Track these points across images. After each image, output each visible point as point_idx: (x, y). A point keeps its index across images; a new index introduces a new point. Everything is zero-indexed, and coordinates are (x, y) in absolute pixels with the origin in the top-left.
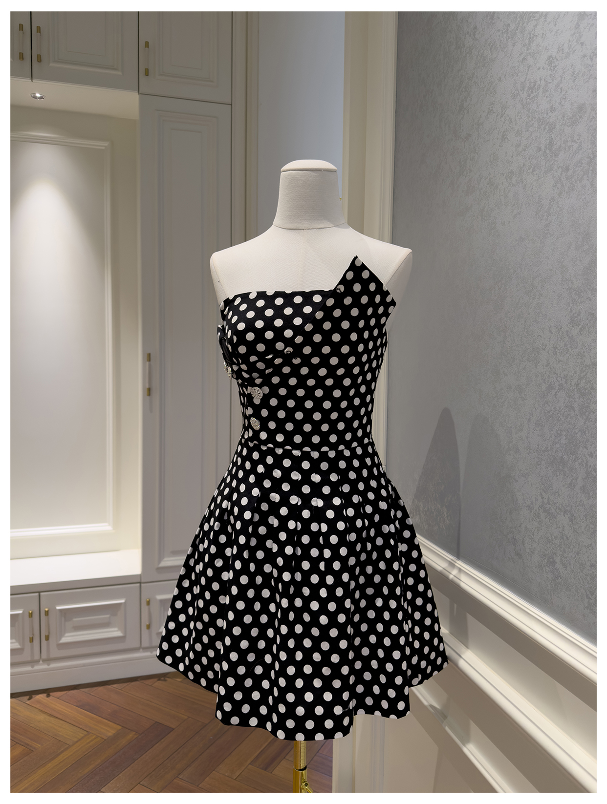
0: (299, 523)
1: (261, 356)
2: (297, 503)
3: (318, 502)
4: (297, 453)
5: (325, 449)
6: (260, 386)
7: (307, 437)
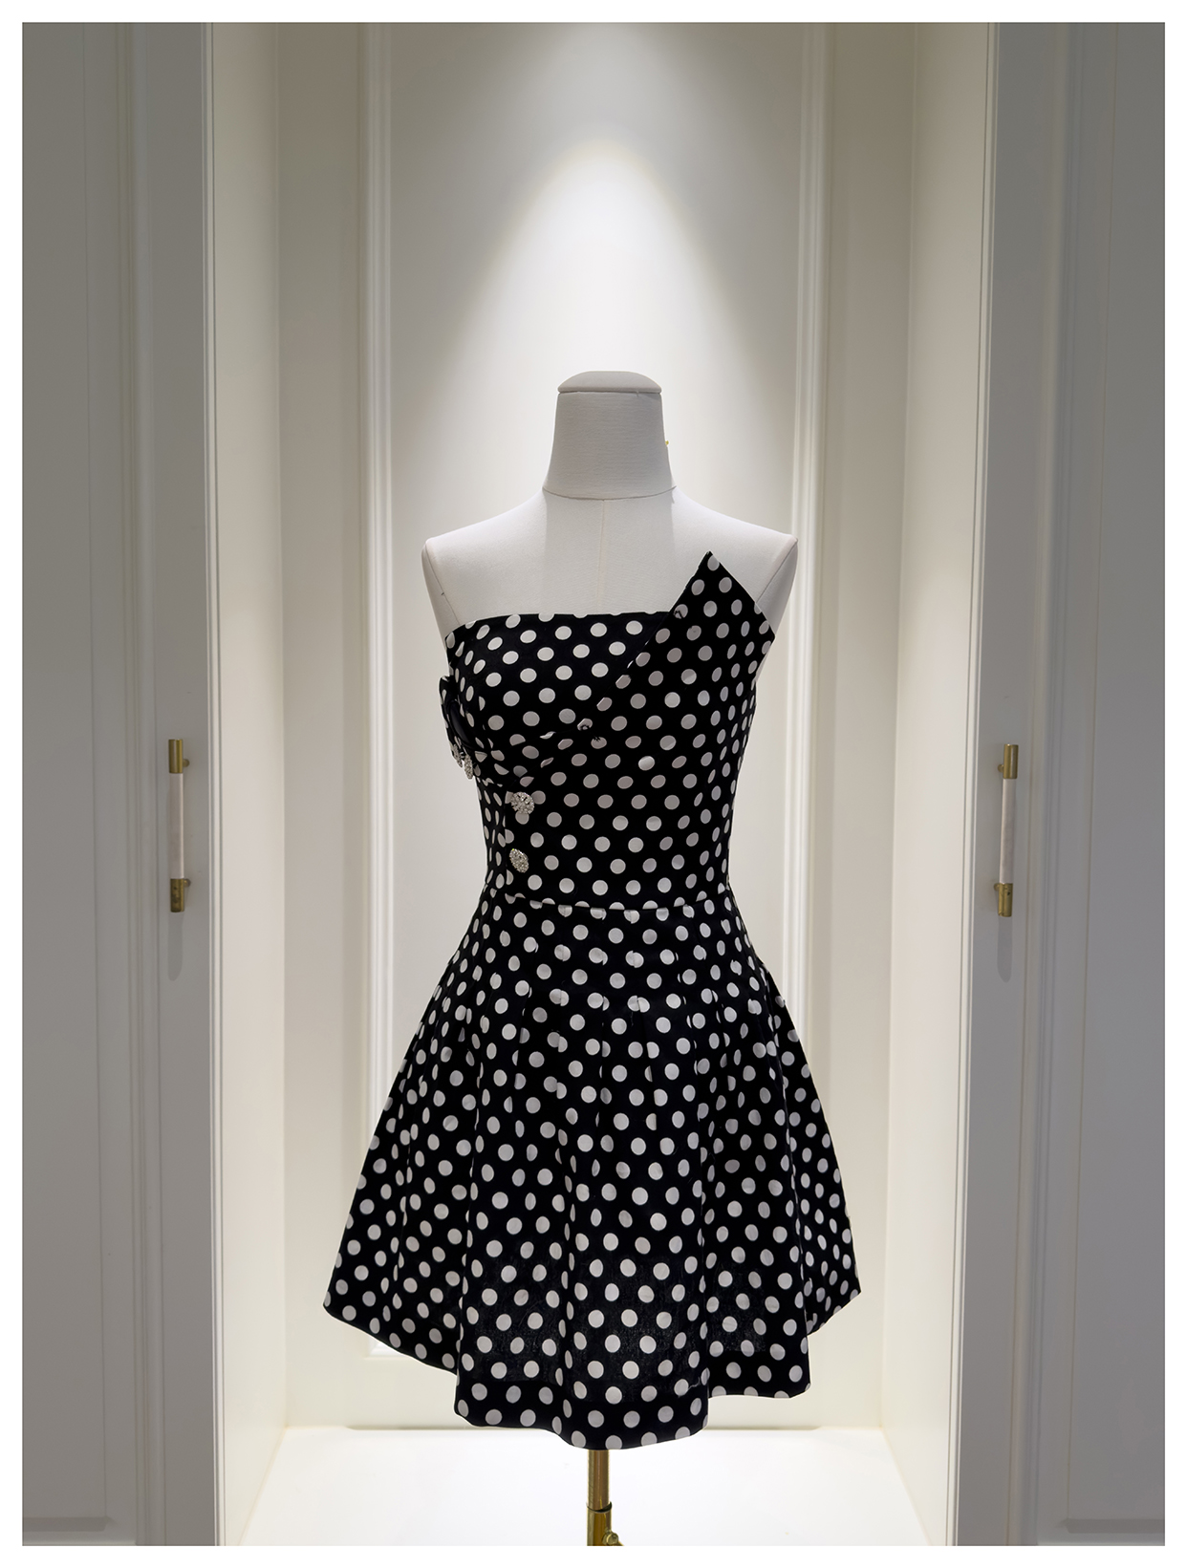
0: (606, 1044)
1: (532, 735)
2: (602, 1007)
3: (639, 1004)
4: (598, 913)
5: (650, 905)
6: (530, 790)
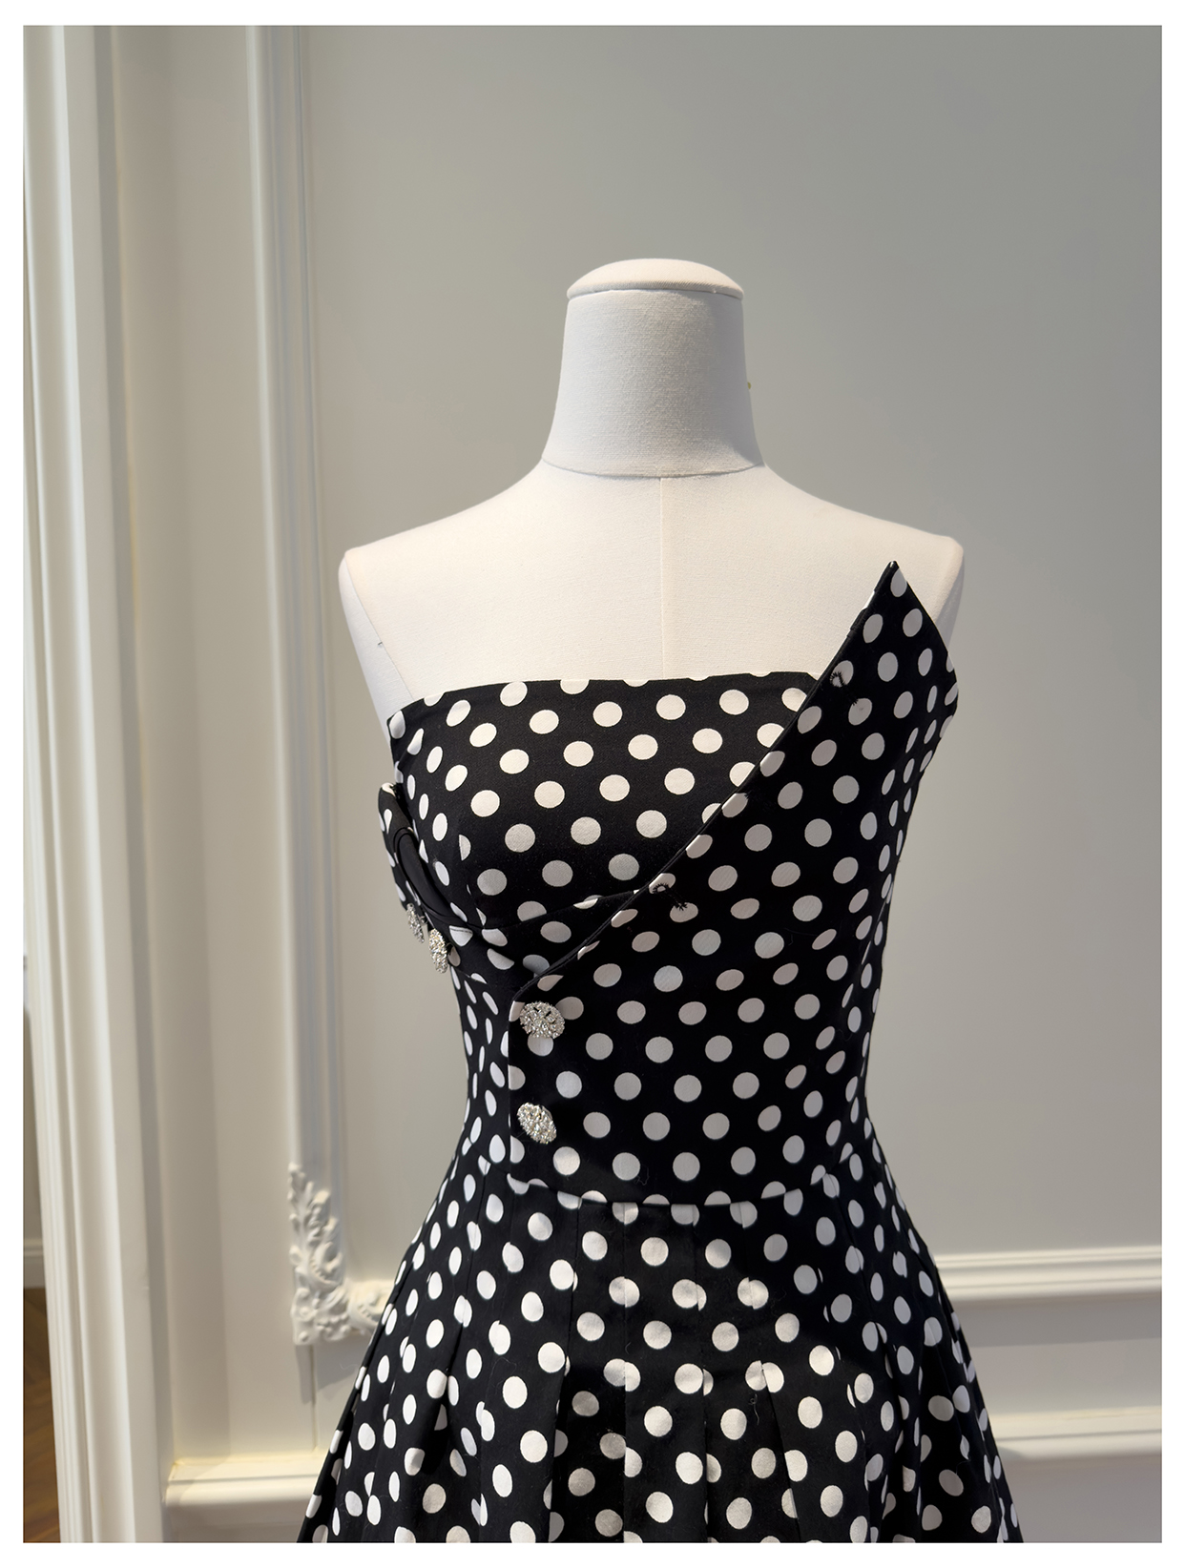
1: (559, 903)
2: (702, 1389)
3: (766, 1377)
4: (685, 1215)
5: (773, 1189)
6: (553, 997)
7: (715, 1157)
